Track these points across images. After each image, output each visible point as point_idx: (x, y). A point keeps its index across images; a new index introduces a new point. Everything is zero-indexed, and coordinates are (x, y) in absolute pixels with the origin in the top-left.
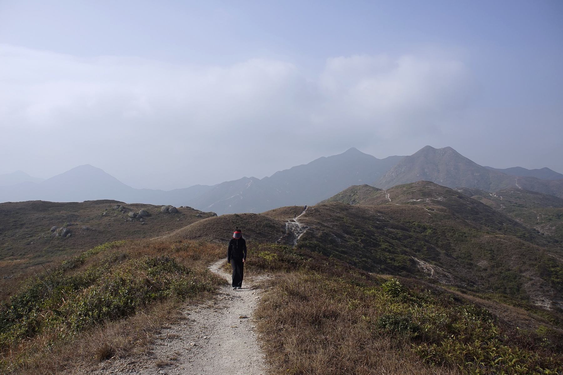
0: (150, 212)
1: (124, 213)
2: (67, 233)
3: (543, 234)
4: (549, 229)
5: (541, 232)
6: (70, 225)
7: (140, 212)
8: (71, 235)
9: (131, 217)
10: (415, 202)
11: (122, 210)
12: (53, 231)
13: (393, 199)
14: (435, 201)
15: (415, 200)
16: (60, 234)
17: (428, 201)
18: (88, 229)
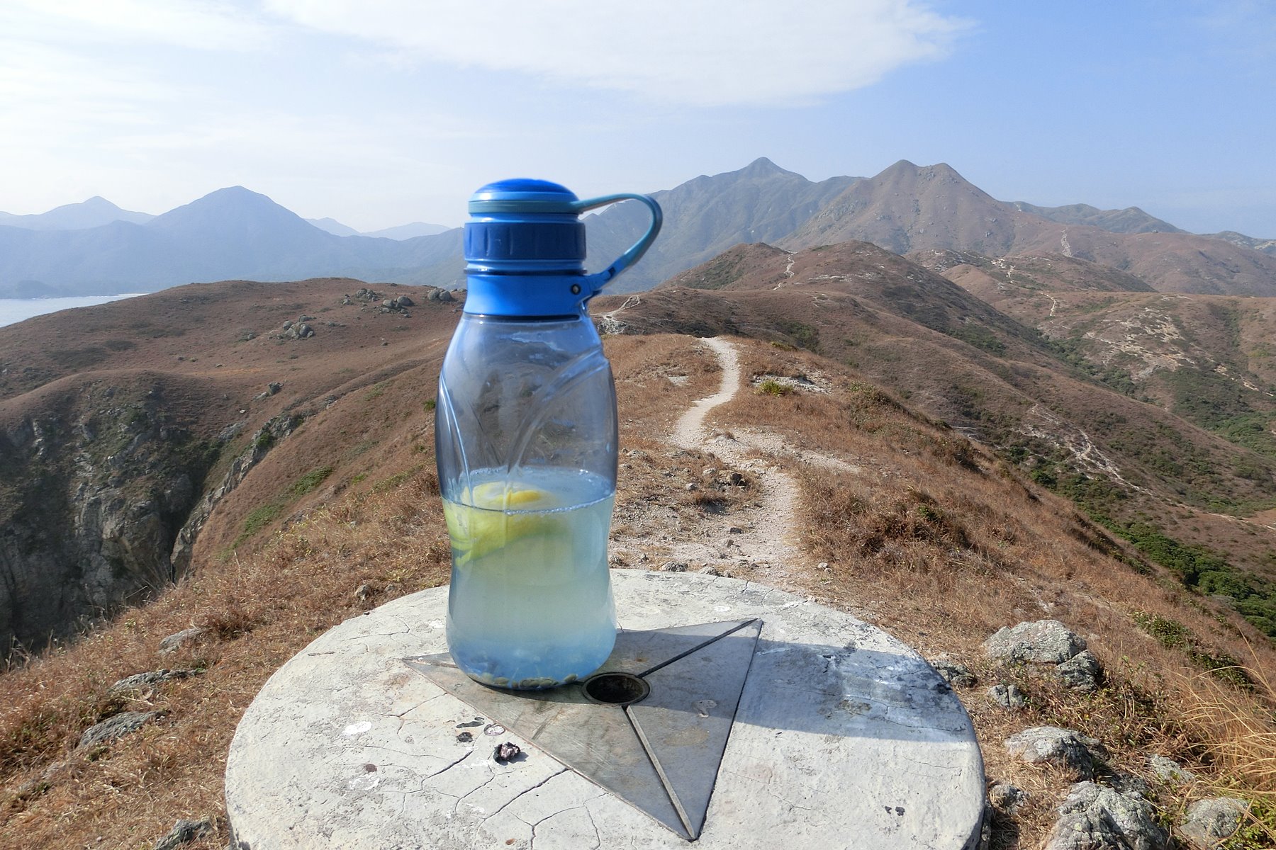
0: (413, 301)
1: (375, 300)
2: (308, 330)
3: (1048, 337)
4: (1061, 329)
5: (1046, 333)
6: (308, 319)
7: (399, 299)
8: (313, 335)
9: (389, 307)
10: (826, 280)
11: (371, 297)
12: (287, 328)
13: (797, 273)
14: (859, 279)
15: (826, 277)
16: (298, 332)
17: (848, 279)
18: (334, 325)
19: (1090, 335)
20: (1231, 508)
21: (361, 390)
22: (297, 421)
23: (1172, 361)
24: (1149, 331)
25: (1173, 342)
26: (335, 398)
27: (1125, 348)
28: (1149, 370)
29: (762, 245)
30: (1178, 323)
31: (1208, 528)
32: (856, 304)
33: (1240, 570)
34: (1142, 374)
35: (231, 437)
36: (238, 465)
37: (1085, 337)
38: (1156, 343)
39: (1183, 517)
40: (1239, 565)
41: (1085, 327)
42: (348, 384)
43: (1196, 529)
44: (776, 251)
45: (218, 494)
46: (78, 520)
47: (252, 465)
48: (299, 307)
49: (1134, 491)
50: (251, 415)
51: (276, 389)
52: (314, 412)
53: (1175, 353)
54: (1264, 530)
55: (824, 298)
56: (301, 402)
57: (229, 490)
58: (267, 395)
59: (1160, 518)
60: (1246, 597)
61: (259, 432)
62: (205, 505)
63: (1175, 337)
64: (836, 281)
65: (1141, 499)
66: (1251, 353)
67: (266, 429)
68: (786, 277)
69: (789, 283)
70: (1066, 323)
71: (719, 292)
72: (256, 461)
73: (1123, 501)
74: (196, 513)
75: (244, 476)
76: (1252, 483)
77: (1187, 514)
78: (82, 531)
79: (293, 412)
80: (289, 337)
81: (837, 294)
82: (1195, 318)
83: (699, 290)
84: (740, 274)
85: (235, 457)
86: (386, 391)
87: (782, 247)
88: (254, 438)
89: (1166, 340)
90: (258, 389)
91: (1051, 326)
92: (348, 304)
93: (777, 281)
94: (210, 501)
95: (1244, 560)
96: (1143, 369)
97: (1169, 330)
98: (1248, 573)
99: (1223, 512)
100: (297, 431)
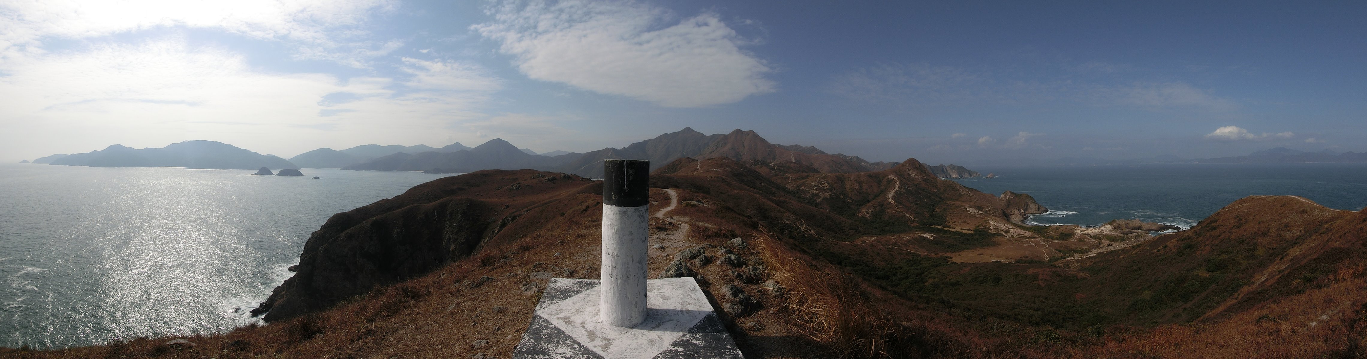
1: (543, 176)
2: (519, 187)
3: (789, 189)
4: (793, 186)
6: (519, 183)
8: (521, 189)
9: (548, 180)
12: (512, 186)
13: (701, 168)
14: (724, 170)
15: (712, 169)
16: (516, 188)
17: (720, 170)
18: (528, 185)
19: (803, 187)
20: (848, 239)
21: (538, 208)
22: (514, 218)
23: (828, 195)
24: (820, 186)
25: (827, 188)
26: (527, 211)
27: (814, 192)
28: (821, 198)
29: (689, 158)
30: (828, 183)
31: (843, 247)
32: (723, 179)
33: (853, 258)
34: (819, 200)
35: (492, 222)
36: (494, 232)
37: (801, 188)
38: (822, 190)
39: (835, 244)
40: (852, 257)
41: (801, 185)
42: (532, 206)
43: (839, 248)
44: (694, 160)
45: (486, 240)
46: (444, 243)
47: (498, 232)
48: (516, 179)
49: (820, 238)
50: (499, 215)
51: (507, 207)
52: (520, 215)
53: (828, 192)
54: (858, 245)
55: (711, 177)
56: (515, 212)
57: (490, 240)
58: (504, 209)
59: (829, 246)
60: (855, 267)
61: (501, 221)
62: (482, 244)
63: (828, 187)
64: (716, 171)
65: (822, 241)
66: (849, 191)
67: (503, 220)
68: (698, 169)
69: (698, 172)
70: (794, 184)
71: (674, 175)
72: (500, 231)
73: (817, 242)
74: (479, 246)
75: (495, 236)
76: (853, 231)
77: (836, 243)
78: (445, 247)
79: (513, 215)
80: (513, 189)
81: (716, 175)
82: (833, 181)
83: (665, 175)
84: (680, 168)
85: (493, 229)
86: (546, 209)
87: (696, 159)
88: (499, 223)
89: (825, 188)
90: (502, 206)
91: (790, 185)
92: (534, 178)
93: (694, 171)
94: (483, 242)
95: (854, 255)
96: (820, 198)
97: (826, 185)
98: (855, 259)
99: (846, 241)
100: (515, 221)
